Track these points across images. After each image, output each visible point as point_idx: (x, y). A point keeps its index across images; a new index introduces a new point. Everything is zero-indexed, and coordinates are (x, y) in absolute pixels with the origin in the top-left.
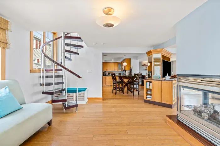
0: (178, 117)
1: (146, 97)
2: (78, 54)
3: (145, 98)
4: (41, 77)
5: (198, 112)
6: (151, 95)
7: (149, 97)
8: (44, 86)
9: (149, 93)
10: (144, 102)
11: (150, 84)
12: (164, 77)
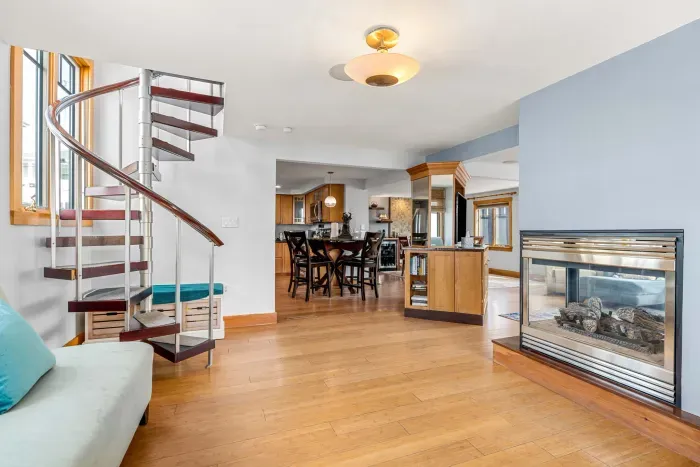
0: (524, 339)
1: (411, 302)
2: (190, 157)
3: (407, 305)
4: (54, 241)
5: (569, 321)
6: (424, 293)
7: (417, 301)
8: (80, 278)
9: (418, 287)
10: (406, 316)
11: (420, 262)
12: (460, 240)
